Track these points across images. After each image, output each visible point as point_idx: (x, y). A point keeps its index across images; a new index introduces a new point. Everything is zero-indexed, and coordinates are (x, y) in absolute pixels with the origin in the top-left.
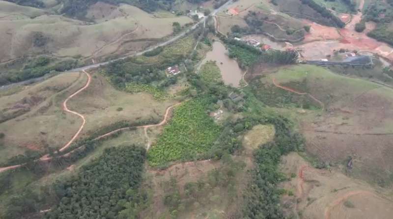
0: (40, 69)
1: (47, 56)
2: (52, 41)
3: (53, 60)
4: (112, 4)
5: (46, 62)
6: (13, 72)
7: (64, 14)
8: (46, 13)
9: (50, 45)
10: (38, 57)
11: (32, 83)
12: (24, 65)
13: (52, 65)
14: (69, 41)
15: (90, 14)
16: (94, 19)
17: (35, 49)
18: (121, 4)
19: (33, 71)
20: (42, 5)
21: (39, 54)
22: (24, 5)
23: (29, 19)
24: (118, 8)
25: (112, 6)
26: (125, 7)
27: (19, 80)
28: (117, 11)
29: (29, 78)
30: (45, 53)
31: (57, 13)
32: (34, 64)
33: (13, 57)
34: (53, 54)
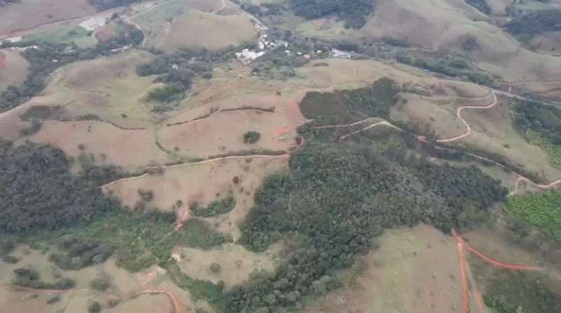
0: (453, 70)
2: (481, 50)
3: (468, 68)
5: (462, 66)
6: (431, 61)
7: (505, 29)
8: (488, 21)
9: (475, 53)
10: (457, 58)
11: (439, 77)
12: (441, 60)
13: (466, 71)
14: (497, 58)
15: (537, 40)
16: (539, 48)
19: (447, 67)
20: (487, 10)
21: (460, 56)
22: (472, 5)
23: (470, 21)
27: (431, 69)
29: (440, 71)
30: (466, 58)
31: (498, 24)
32: (449, 62)
33: (435, 48)
34: (474, 63)
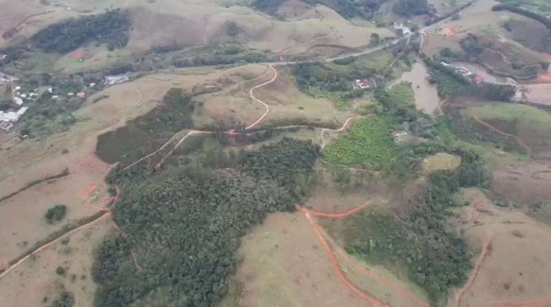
0: (230, 57)
1: (238, 46)
2: (244, 31)
3: (243, 51)
4: (308, 3)
5: (235, 52)
6: (208, 56)
7: (254, 7)
9: (241, 36)
11: (221, 68)
12: (215, 51)
13: (240, 55)
14: (260, 35)
16: (285, 16)
17: (227, 38)
18: (318, 4)
19: (224, 57)
21: (229, 42)
23: (224, 9)
24: (314, 9)
25: (308, 5)
26: (321, 8)
27: (210, 63)
28: (312, 11)
29: (219, 63)
30: (235, 43)
31: (247, 5)
32: (223, 51)
33: (205, 41)
34: (244, 45)
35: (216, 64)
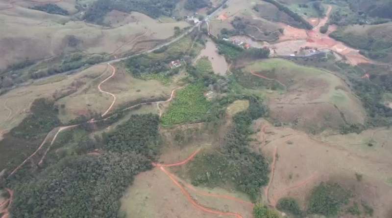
0: (75, 63)
1: (80, 53)
2: (83, 42)
3: (84, 57)
4: (125, 11)
5: (78, 59)
6: (58, 65)
7: (85, 20)
8: (72, 20)
9: (81, 45)
10: (72, 54)
11: (71, 73)
12: (63, 61)
13: (84, 60)
14: (95, 42)
15: (106, 19)
16: (111, 24)
17: (68, 49)
18: (132, 12)
19: (71, 65)
20: (65, 13)
22: (53, 13)
24: (130, 15)
25: (126, 14)
26: (135, 14)
27: (62, 71)
28: (129, 18)
29: (69, 69)
30: (78, 51)
31: (79, 19)
32: (70, 59)
33: (52, 54)
34: (84, 52)
35: (66, 70)
